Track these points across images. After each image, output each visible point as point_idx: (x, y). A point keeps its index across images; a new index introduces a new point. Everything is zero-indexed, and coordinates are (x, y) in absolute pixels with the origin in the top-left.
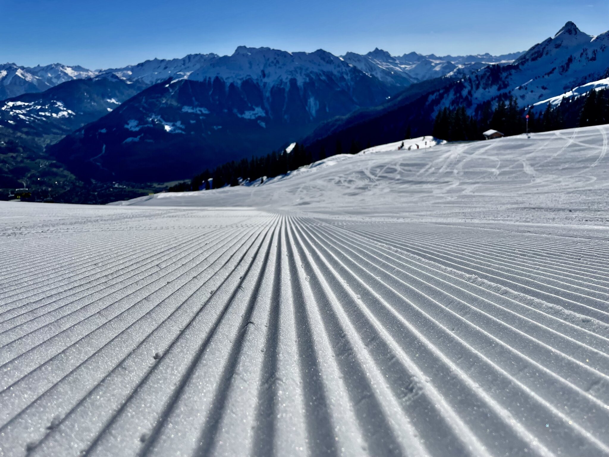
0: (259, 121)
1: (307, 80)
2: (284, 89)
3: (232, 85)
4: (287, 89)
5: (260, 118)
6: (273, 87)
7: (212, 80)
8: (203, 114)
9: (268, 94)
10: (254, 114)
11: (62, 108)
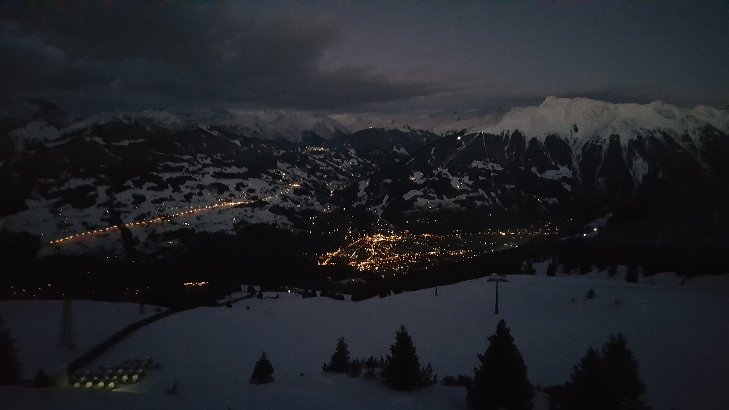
0: (562, 183)
1: (635, 138)
2: (601, 147)
3: (534, 140)
4: (605, 147)
5: (565, 179)
6: (587, 144)
7: (510, 134)
8: (494, 171)
9: (579, 152)
10: (558, 174)
11: (353, 155)
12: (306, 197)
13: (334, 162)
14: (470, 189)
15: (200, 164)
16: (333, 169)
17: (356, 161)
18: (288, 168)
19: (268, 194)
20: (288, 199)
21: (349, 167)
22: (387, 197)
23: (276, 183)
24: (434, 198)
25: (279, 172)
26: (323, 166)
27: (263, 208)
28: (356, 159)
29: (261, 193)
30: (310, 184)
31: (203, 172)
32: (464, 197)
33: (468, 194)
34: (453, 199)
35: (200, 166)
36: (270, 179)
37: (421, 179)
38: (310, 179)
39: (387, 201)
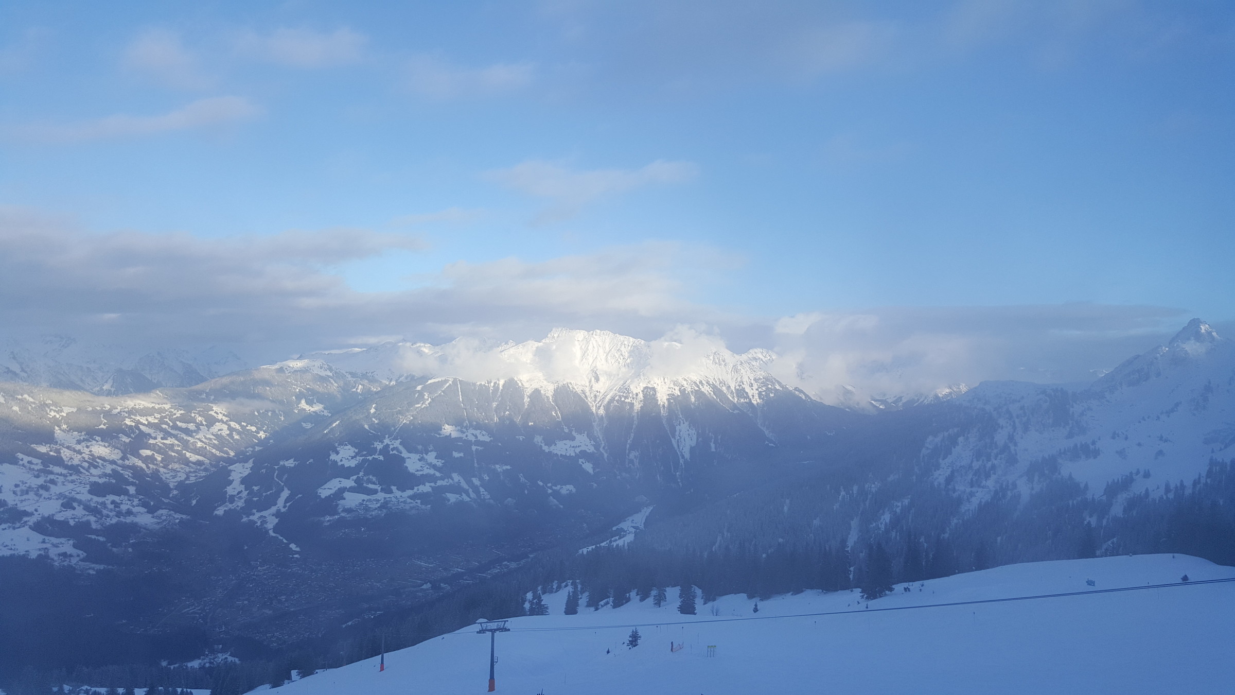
0: (580, 461)
1: (677, 393)
2: (632, 405)
3: (536, 393)
4: (638, 405)
5: (584, 454)
6: (612, 400)
7: (501, 385)
8: (478, 443)
9: (602, 412)
10: (573, 447)
11: (220, 417)
12: (117, 499)
13: (180, 429)
14: (438, 474)
16: (176, 442)
17: (225, 427)
18: (79, 442)
19: (31, 495)
20: (75, 504)
21: (210, 439)
22: (285, 494)
23: (51, 473)
24: (375, 492)
25: (58, 451)
26: (155, 438)
27: (18, 525)
28: (225, 423)
29: (14, 493)
30: (127, 474)
32: (426, 488)
33: (435, 483)
34: (410, 492)
36: (37, 464)
37: (352, 458)
38: (127, 462)
39: (286, 501)
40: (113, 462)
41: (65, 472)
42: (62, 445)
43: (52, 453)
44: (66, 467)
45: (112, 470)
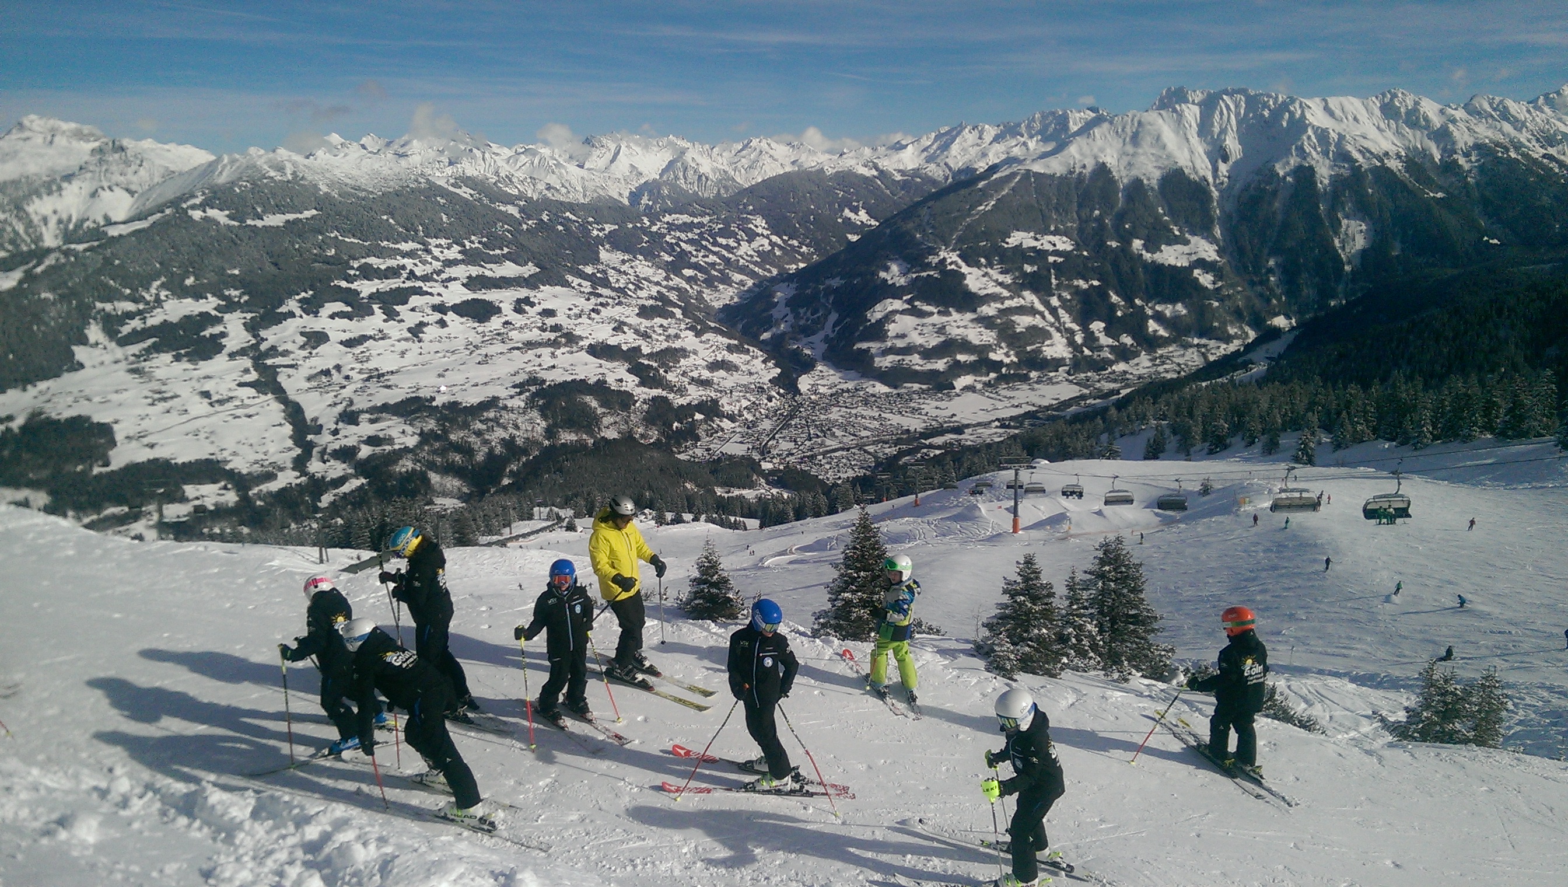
0: (1196, 272)
1: (1346, 172)
2: (1275, 193)
3: (1136, 183)
5: (1201, 263)
7: (1088, 172)
8: (1056, 253)
10: (1187, 254)
11: (759, 230)
12: (665, 322)
13: (720, 246)
14: (1006, 293)
15: (437, 259)
16: (718, 261)
17: (766, 242)
18: (623, 262)
19: (584, 319)
20: (626, 329)
21: (752, 256)
22: (834, 317)
23: (601, 296)
24: (930, 314)
25: (604, 272)
26: (697, 257)
27: (575, 349)
28: (767, 237)
29: (569, 317)
30: (673, 296)
31: (444, 276)
32: (989, 310)
33: (1002, 304)
34: (971, 315)
35: (437, 265)
36: (586, 287)
37: (903, 276)
38: (671, 283)
39: (834, 326)
40: (658, 284)
41: (613, 294)
42: (608, 265)
43: (599, 275)
44: (613, 289)
45: (658, 292)
